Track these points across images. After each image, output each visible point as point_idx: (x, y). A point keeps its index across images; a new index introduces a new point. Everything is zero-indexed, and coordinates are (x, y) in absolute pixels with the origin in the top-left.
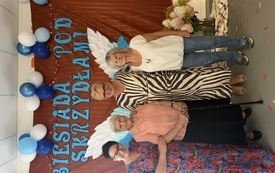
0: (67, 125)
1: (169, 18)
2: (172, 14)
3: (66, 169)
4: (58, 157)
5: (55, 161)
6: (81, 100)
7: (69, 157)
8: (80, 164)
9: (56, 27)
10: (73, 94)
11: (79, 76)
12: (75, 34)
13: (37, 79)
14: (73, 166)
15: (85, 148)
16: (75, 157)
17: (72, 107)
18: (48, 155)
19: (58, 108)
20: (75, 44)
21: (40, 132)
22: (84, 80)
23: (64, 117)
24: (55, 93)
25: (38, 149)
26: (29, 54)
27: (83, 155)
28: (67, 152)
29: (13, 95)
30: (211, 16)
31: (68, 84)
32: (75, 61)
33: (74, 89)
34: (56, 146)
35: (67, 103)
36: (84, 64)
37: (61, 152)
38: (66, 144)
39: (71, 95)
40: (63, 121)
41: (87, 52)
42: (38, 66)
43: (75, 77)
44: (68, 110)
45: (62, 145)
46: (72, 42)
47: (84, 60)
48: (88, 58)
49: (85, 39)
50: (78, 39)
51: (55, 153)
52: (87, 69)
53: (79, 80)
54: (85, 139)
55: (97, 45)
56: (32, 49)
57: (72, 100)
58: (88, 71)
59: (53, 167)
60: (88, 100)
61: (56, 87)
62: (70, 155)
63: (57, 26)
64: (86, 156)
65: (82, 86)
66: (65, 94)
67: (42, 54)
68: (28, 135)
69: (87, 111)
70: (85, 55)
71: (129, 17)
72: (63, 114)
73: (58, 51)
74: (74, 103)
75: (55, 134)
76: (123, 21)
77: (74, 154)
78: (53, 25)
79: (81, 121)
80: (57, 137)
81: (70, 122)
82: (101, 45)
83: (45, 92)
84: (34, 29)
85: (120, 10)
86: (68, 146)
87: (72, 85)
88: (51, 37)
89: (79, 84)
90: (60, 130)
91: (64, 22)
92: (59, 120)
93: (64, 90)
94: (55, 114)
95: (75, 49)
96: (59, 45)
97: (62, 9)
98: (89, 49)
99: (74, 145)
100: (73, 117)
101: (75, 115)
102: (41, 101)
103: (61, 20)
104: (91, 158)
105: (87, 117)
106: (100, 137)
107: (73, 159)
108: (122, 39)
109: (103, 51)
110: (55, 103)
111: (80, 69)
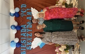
0: (25, 38)
1: (58, 3)
2: (59, 2)
5: (22, 49)
6: (29, 30)
8: (29, 50)
9: (21, 7)
10: (27, 29)
11: (29, 23)
12: (27, 9)
13: (16, 24)
14: (27, 51)
15: (31, 45)
16: (28, 48)
17: (27, 33)
18: (19, 47)
19: (22, 33)
20: (27, 12)
21: (17, 40)
23: (24, 36)
24: (21, 28)
25: (16, 45)
26: (13, 16)
27: (30, 48)
28: (25, 47)
29: (9, 29)
30: (72, 3)
31: (25, 25)
32: (27, 18)
33: (27, 27)
34: (22, 45)
35: (25, 31)
37: (23, 46)
38: (25, 44)
39: (26, 29)
40: (24, 37)
41: (31, 15)
42: (16, 20)
43: (27, 23)
44: (26, 33)
45: (24, 44)
46: (26, 12)
47: (30, 18)
49: (30, 11)
50: (28, 11)
51: (22, 47)
53: (29, 24)
54: (31, 43)
55: (34, 13)
56: (14, 14)
57: (27, 30)
59: (21, 51)
60: (31, 30)
61: (22, 26)
63: (22, 7)
65: (30, 26)
66: (24, 28)
67: (17, 16)
68: (13, 41)
69: (31, 34)
70: (31, 16)
71: (44, 3)
72: (24, 35)
73: (22, 15)
74: (27, 31)
75: (22, 41)
76: (42, 5)
77: (27, 47)
79: (29, 37)
80: (22, 42)
81: (26, 37)
82: (35, 13)
83: (18, 28)
84: (15, 8)
85: (41, 1)
86: (25, 45)
87: (26, 25)
88: (20, 10)
89: (29, 25)
90: (23, 40)
91: (24, 6)
92: (23, 36)
93: (24, 27)
94: (21, 35)
95: (28, 14)
96: (22, 13)
97: (23, 1)
98: (32, 14)
99: (27, 44)
100: (27, 36)
101: (28, 35)
102: (17, 31)
103: (23, 5)
104: (32, 48)
105: (31, 36)
106: (35, 42)
107: (27, 49)
108: (42, 11)
109: (36, 15)
110: (21, 31)
111: (29, 20)
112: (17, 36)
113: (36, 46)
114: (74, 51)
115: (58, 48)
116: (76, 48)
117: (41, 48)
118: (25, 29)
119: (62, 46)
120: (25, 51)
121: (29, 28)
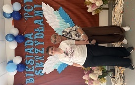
0: (32, 56)
3: (33, 79)
4: (28, 72)
5: (27, 75)
6: (39, 43)
7: (34, 73)
8: (40, 76)
9: (24, 2)
10: (35, 40)
11: (38, 30)
12: (35, 6)
13: (15, 32)
14: (36, 77)
15: (42, 68)
16: (37, 73)
17: (35, 47)
18: (23, 72)
19: (27, 47)
20: (35, 12)
21: (18, 60)
22: (41, 32)
23: (31, 52)
24: (25, 39)
25: (17, 69)
26: (10, 17)
27: (41, 72)
28: (33, 70)
31: (32, 34)
32: (36, 22)
33: (36, 37)
34: (27, 67)
35: (32, 44)
36: (40, 23)
37: (30, 70)
38: (32, 66)
39: (34, 40)
40: (30, 54)
41: (42, 16)
42: (16, 24)
43: (36, 30)
44: (33, 48)
45: (30, 67)
46: (33, 11)
47: (40, 21)
48: (42, 20)
49: (41, 9)
51: (27, 70)
52: (42, 26)
53: (38, 32)
54: (42, 64)
55: (47, 12)
57: (34, 43)
58: (43, 27)
59: (26, 78)
60: (43, 43)
61: (26, 36)
62: (35, 71)
64: (43, 72)
65: (40, 36)
68: (11, 62)
69: (43, 49)
70: (41, 18)
72: (30, 50)
73: (26, 16)
74: (36, 45)
75: (26, 61)
77: (36, 71)
79: (40, 54)
80: (27, 62)
81: (34, 54)
82: (50, 12)
83: (20, 39)
86: (33, 67)
87: (34, 34)
88: (22, 8)
89: (38, 34)
90: (28, 59)
92: (28, 53)
93: (30, 38)
94: (26, 50)
95: (36, 15)
96: (27, 12)
98: (43, 15)
99: (36, 66)
101: (37, 51)
102: (18, 44)
104: (45, 73)
105: (43, 52)
106: (50, 62)
108: (61, 8)
109: (50, 16)
110: (26, 45)
111: (38, 26)
112: (18, 52)
113: (52, 70)
114: (114, 78)
115: (88, 73)
116: (118, 75)
117: (60, 72)
118: (32, 40)
120: (32, 77)
121: (39, 40)
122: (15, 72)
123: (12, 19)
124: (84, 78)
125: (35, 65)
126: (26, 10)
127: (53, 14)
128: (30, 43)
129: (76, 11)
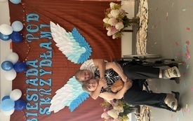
0: (36, 90)
2: (109, 15)
3: (36, 119)
4: (30, 111)
5: (28, 114)
6: (46, 73)
7: (37, 111)
8: (45, 116)
9: (27, 21)
11: (45, 56)
12: (42, 26)
13: (14, 58)
14: (41, 118)
15: (49, 105)
16: (42, 111)
17: (39, 77)
18: (23, 110)
19: (29, 78)
20: (42, 33)
21: (17, 95)
22: (48, 58)
23: (34, 84)
24: (28, 67)
25: (15, 106)
26: (8, 39)
27: (48, 110)
28: (37, 108)
31: (37, 61)
32: (41, 45)
33: (41, 65)
34: (29, 104)
35: (36, 74)
36: (48, 47)
37: (32, 108)
38: (36, 102)
39: (39, 69)
40: (33, 87)
41: (50, 38)
42: (15, 48)
43: (41, 56)
44: (37, 79)
45: (33, 103)
46: (39, 32)
47: (48, 44)
48: (50, 43)
49: (49, 30)
50: (43, 30)
51: (28, 109)
52: (50, 50)
53: (44, 58)
54: (49, 99)
55: (57, 34)
57: (39, 73)
58: (51, 52)
59: (27, 118)
60: (50, 73)
61: (28, 63)
62: (39, 110)
63: (28, 19)
64: (50, 111)
65: (46, 63)
66: (34, 68)
68: (8, 97)
69: (50, 80)
70: (49, 41)
71: (80, 14)
72: (33, 82)
73: (30, 38)
74: (41, 74)
75: (28, 96)
76: (76, 17)
77: (41, 109)
78: (26, 19)
79: (46, 87)
80: (29, 98)
81: (39, 87)
82: (60, 34)
83: (21, 67)
84: (12, 21)
85: (74, 9)
86: (37, 104)
87: (39, 61)
88: (24, 27)
89: (44, 61)
90: (31, 93)
91: (33, 17)
92: (30, 86)
93: (34, 65)
94: (27, 82)
95: (42, 36)
96: (30, 33)
98: (51, 36)
99: (41, 103)
100: (41, 85)
101: (42, 83)
102: (17, 73)
103: (31, 15)
104: (53, 112)
105: (50, 84)
106: (59, 98)
107: (41, 113)
108: (75, 29)
109: (61, 38)
110: (28, 74)
111: (45, 50)
112: (16, 84)
113: (62, 107)
114: (139, 115)
115: (107, 111)
117: (72, 111)
118: (37, 68)
119: (115, 108)
120: (35, 117)
121: (45, 68)
122: (12, 111)
123: (11, 41)
124: (103, 116)
125: (39, 102)
126: (29, 30)
127: (65, 36)
128: (33, 72)
129: (93, 33)
